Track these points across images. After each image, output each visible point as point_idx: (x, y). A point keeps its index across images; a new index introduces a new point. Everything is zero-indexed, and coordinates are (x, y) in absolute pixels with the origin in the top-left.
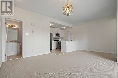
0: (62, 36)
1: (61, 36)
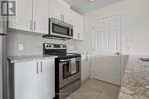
0: (79, 34)
1: (75, 37)
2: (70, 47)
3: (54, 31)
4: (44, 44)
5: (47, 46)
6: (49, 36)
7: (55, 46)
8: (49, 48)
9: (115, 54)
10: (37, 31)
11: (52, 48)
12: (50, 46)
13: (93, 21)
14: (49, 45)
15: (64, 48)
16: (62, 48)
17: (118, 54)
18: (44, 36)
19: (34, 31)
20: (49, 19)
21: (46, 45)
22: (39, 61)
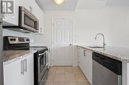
0: (41, 29)
2: (31, 40)
4: (7, 38)
9: (69, 45)
13: (53, 19)
14: (13, 38)
15: (28, 42)
17: (71, 45)
20: (20, 7)
21: (10, 38)
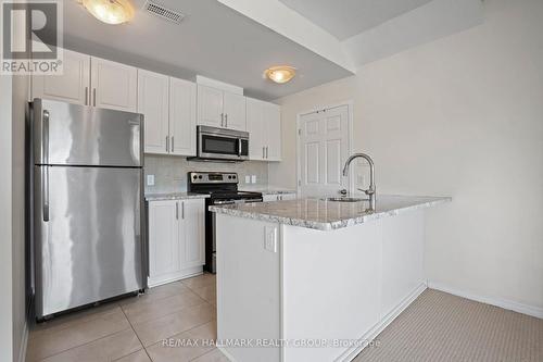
0: (265, 150)
2: (247, 178)
3: (207, 148)
4: (189, 174)
5: (195, 177)
6: (197, 158)
7: (212, 176)
8: (198, 181)
10: (176, 153)
11: (206, 180)
12: (200, 177)
13: (298, 116)
14: (198, 175)
15: (232, 181)
16: (226, 180)
18: (189, 158)
19: (171, 153)
20: (198, 127)
21: (193, 175)
22: (180, 202)
